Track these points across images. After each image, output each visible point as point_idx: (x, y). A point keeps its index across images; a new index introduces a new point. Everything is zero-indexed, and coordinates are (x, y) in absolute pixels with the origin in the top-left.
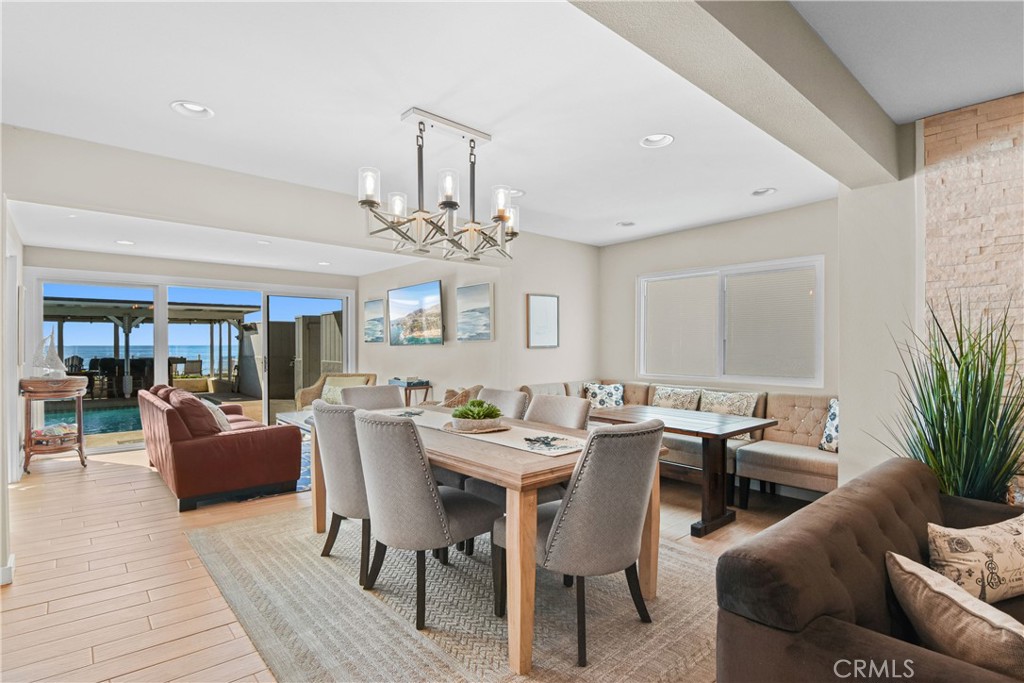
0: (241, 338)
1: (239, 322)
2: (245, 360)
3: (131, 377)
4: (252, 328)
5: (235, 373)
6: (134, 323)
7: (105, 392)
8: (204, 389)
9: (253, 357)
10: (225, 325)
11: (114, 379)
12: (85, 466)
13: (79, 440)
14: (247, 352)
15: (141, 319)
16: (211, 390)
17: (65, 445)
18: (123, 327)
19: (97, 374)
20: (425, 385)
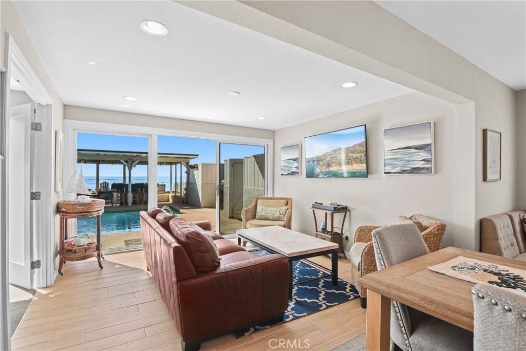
0: (188, 173)
1: (187, 164)
2: (190, 185)
3: (132, 194)
4: (195, 167)
5: (184, 192)
6: (133, 164)
7: (119, 201)
8: (167, 200)
9: (195, 183)
10: (179, 165)
11: (123, 195)
12: (102, 268)
13: (98, 248)
14: (191, 180)
15: (137, 162)
16: (171, 201)
17: (88, 253)
18: (128, 166)
19: (114, 192)
20: (344, 210)
